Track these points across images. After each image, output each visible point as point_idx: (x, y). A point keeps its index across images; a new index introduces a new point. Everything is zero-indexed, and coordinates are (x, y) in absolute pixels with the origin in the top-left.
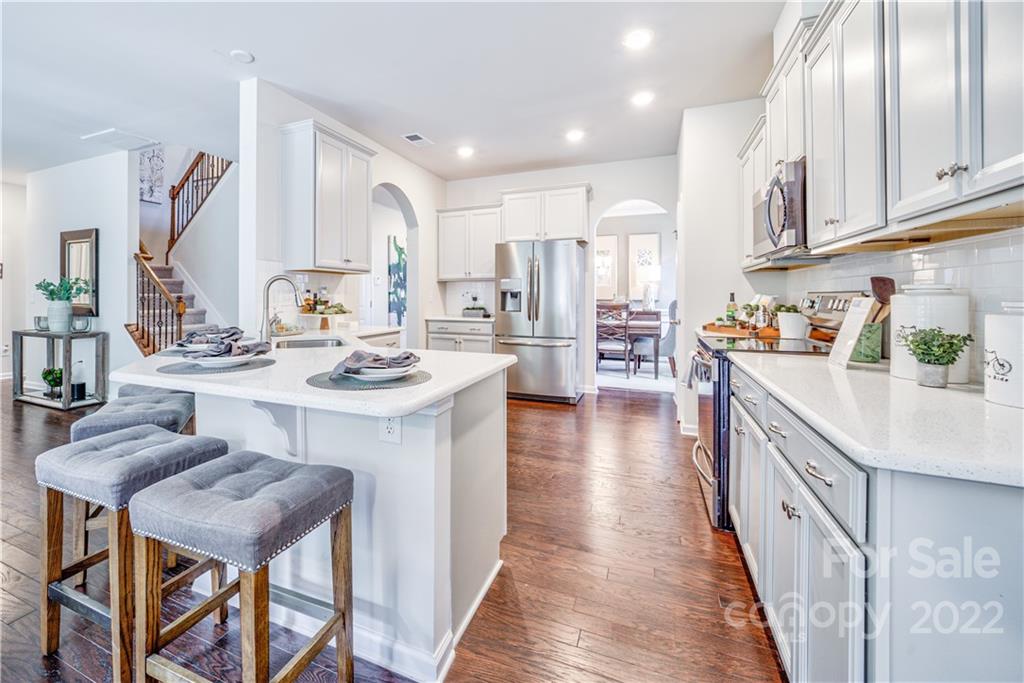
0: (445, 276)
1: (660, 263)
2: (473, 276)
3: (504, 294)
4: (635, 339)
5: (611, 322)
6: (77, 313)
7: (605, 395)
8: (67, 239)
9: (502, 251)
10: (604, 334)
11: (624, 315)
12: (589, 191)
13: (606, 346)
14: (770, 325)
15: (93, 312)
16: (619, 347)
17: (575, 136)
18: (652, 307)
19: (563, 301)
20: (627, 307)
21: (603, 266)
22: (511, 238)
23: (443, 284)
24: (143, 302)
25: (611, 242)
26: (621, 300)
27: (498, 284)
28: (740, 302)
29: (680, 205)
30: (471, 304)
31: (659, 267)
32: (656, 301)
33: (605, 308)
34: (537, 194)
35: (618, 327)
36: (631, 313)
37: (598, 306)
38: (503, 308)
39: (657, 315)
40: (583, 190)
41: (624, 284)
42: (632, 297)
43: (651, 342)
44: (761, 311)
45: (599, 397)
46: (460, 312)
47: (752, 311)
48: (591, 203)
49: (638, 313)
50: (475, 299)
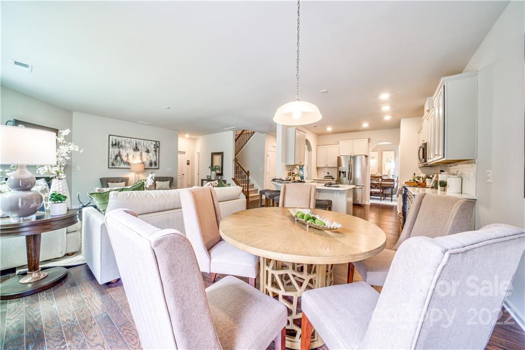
0: (318, 166)
1: (395, 162)
2: (329, 166)
3: (340, 172)
4: (384, 188)
5: (375, 182)
6: (218, 175)
7: (372, 205)
8: (213, 154)
9: (339, 159)
10: (373, 186)
11: (380, 180)
12: (369, 139)
13: (373, 190)
14: (424, 182)
15: (221, 174)
16: (378, 191)
17: (365, 125)
18: (391, 177)
19: (358, 175)
20: (381, 177)
21: (373, 163)
22: (341, 154)
23: (318, 168)
24: (236, 172)
25: (375, 154)
26: (379, 175)
27: (338, 169)
28: (416, 175)
29: (400, 146)
30: (327, 175)
31: (394, 163)
32: (393, 176)
33: (373, 177)
34: (351, 141)
35: (378, 184)
36: (383, 180)
37: (371, 177)
38: (340, 176)
39: (393, 180)
40: (367, 140)
41: (380, 169)
42: (383, 174)
43: (390, 190)
44: (421, 179)
45: (371, 205)
46: (323, 177)
47: (419, 178)
48: (370, 143)
49: (385, 180)
50: (328, 173)
